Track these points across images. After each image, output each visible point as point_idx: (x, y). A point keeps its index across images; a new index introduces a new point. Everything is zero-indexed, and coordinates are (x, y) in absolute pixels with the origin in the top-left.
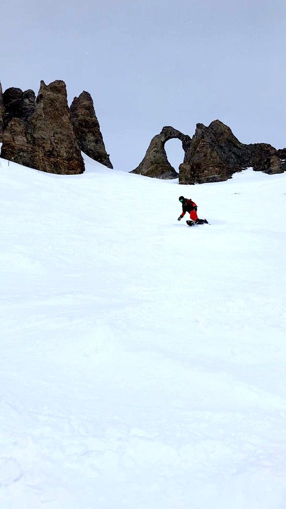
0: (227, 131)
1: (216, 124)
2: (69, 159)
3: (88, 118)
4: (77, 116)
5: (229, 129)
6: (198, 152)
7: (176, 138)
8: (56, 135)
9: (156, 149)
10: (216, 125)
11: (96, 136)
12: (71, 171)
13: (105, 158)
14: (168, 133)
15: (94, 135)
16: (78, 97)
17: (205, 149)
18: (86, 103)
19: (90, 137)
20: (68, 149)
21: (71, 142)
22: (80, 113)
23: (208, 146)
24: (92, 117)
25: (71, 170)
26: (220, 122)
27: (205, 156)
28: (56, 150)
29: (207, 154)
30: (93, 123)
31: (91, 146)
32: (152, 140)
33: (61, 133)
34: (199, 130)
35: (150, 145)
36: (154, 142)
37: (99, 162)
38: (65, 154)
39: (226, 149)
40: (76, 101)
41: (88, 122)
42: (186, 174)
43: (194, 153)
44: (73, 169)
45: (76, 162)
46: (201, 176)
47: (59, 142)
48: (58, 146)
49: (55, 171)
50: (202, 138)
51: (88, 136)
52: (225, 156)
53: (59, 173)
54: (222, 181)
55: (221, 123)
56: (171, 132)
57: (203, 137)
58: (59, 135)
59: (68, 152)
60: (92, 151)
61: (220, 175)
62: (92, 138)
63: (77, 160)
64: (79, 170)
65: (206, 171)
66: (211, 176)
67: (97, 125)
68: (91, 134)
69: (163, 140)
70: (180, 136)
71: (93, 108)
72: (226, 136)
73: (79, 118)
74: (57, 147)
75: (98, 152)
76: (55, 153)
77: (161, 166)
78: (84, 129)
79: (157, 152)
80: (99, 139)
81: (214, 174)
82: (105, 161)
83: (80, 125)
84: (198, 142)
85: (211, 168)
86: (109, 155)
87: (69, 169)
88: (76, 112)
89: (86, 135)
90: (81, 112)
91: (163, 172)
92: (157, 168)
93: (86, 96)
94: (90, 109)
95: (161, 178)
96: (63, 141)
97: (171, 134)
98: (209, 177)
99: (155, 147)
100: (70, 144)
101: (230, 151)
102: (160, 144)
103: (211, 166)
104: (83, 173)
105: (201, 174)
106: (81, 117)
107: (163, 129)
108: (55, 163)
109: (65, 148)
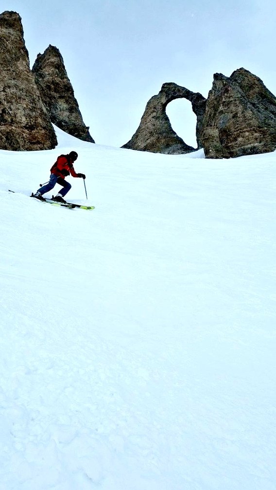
0: (257, 82)
1: (241, 74)
2: (30, 128)
3: (58, 80)
4: (41, 76)
5: (259, 80)
6: (222, 112)
7: (181, 97)
8: (8, 90)
9: (154, 114)
10: (241, 76)
11: (70, 103)
12: (35, 146)
13: (84, 132)
14: (171, 91)
15: (67, 102)
16: (42, 53)
17: (233, 108)
18: (53, 59)
19: (62, 105)
20: (27, 111)
21: (34, 100)
22: (47, 73)
23: (237, 102)
24: (63, 78)
25: (34, 143)
26: (246, 71)
27: (235, 116)
28: (9, 113)
29: (237, 114)
30: (65, 86)
31: (64, 115)
32: (148, 103)
33: (16, 86)
34: (218, 83)
35: (146, 109)
36: (152, 105)
37: (76, 136)
38: (24, 119)
39: (261, 106)
40: (40, 58)
41: (58, 84)
42: (215, 143)
43: (215, 114)
44: (38, 143)
45: (43, 131)
46: (233, 147)
47: (13, 101)
48: (12, 107)
49: (8, 146)
50: (225, 92)
51: (60, 103)
52: (262, 116)
53: (15, 149)
54: (266, 151)
55: (248, 71)
56: (174, 90)
57: (227, 91)
58: (13, 90)
59: (28, 116)
60: (66, 122)
61: (262, 143)
62: (65, 106)
63: (44, 128)
64: (48, 143)
65: (240, 139)
66: (249, 146)
67: (69, 89)
68: (63, 100)
69: (164, 101)
70: (187, 94)
71: (64, 67)
72: (257, 90)
73: (45, 79)
74: (10, 108)
75: (74, 124)
76: (6, 117)
77: (165, 138)
78: (53, 93)
79: (157, 118)
80: (74, 107)
81: (253, 143)
82: (84, 135)
83: (49, 87)
84: (218, 99)
85: (247, 134)
86: (89, 127)
87: (31, 143)
88: (41, 72)
89: (56, 101)
90: (48, 71)
91: (168, 146)
92: (158, 139)
93: (53, 51)
94: (60, 67)
95: (167, 153)
96: (20, 98)
97: (175, 93)
98: (246, 147)
99: (154, 111)
100: (32, 103)
101: (266, 109)
102: (159, 107)
103: (248, 131)
104: (54, 148)
105: (233, 143)
106: (48, 78)
107: (163, 87)
108: (8, 133)
109: (24, 109)
